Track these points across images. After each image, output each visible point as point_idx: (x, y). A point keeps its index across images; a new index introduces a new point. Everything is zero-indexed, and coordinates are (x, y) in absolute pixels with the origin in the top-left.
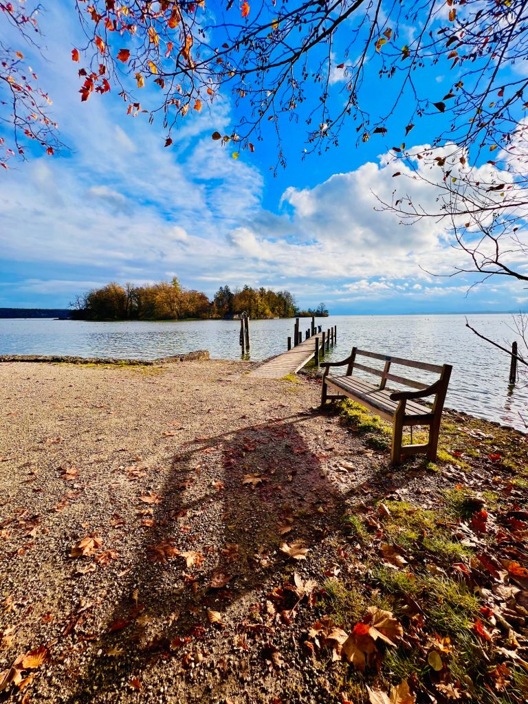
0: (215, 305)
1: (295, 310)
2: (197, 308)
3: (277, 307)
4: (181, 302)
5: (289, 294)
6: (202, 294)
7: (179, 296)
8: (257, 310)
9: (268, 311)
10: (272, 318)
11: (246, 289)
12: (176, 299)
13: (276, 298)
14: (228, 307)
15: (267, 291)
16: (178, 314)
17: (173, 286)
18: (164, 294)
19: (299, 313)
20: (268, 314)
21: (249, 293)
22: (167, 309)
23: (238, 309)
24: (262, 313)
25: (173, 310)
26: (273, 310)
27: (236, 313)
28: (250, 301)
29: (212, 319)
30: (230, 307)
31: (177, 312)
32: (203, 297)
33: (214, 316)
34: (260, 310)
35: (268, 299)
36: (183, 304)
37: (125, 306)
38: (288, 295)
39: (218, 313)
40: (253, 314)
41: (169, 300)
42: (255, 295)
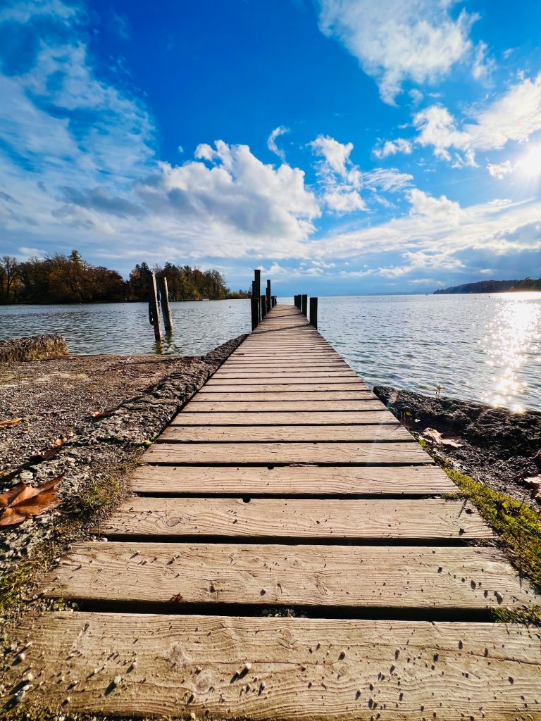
0: (131, 285)
1: (226, 291)
2: (108, 288)
3: (206, 288)
4: (86, 281)
5: (218, 273)
6: (114, 272)
7: (82, 273)
8: (183, 291)
9: (195, 292)
10: (200, 300)
11: (168, 266)
12: (77, 277)
13: (204, 278)
15: (193, 269)
16: (82, 296)
17: (72, 262)
18: (60, 272)
19: (230, 295)
20: (196, 296)
21: (172, 271)
22: (67, 289)
24: (189, 294)
25: (75, 291)
26: (201, 291)
28: (174, 280)
29: (129, 301)
31: (81, 293)
32: (115, 276)
33: (131, 298)
34: (186, 291)
35: (195, 279)
36: (88, 284)
37: (5, 286)
38: (217, 275)
39: (136, 294)
40: (178, 295)
41: (68, 278)
42: (180, 274)
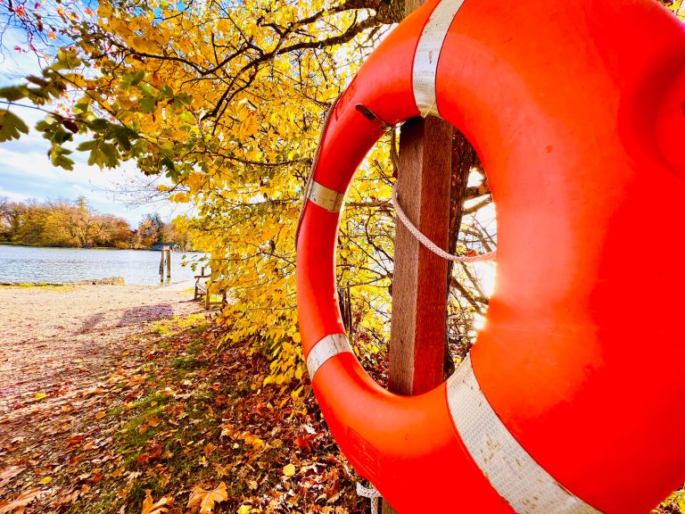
0: (138, 234)
2: (113, 235)
4: (89, 227)
6: (121, 219)
7: (86, 219)
12: (80, 223)
14: (156, 237)
17: (76, 206)
18: (61, 215)
22: (65, 234)
23: (169, 240)
25: (74, 236)
27: (167, 244)
29: (133, 249)
30: (160, 237)
31: (81, 238)
32: (122, 223)
33: (136, 246)
36: (90, 230)
41: (68, 223)
